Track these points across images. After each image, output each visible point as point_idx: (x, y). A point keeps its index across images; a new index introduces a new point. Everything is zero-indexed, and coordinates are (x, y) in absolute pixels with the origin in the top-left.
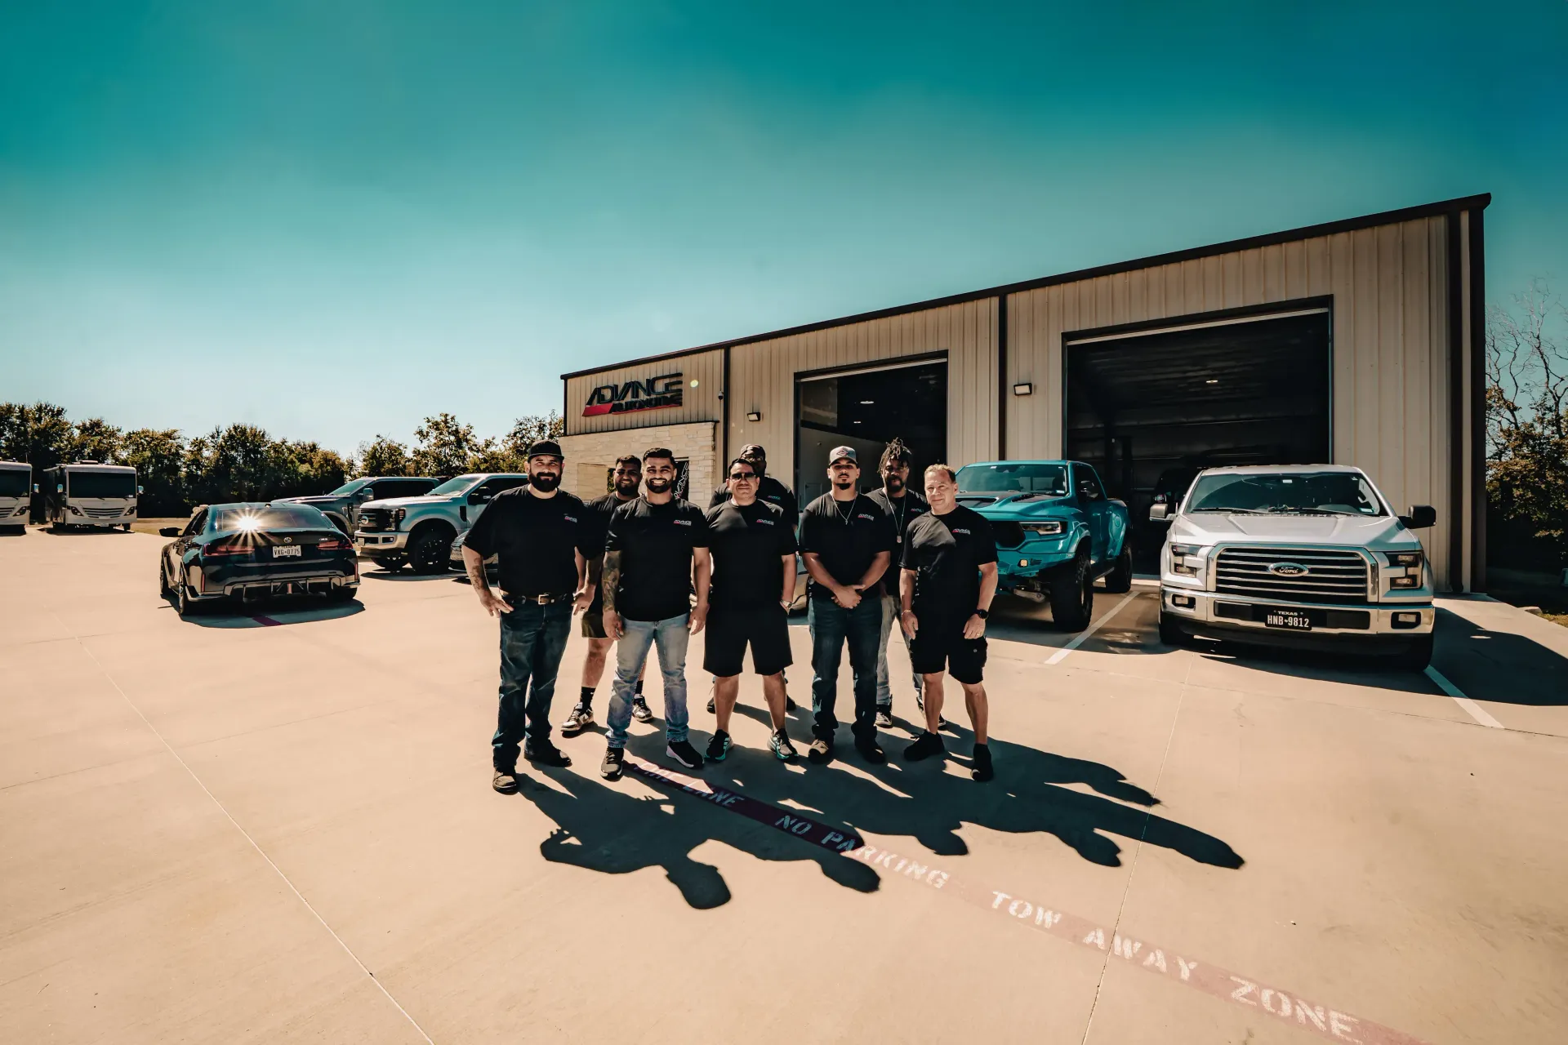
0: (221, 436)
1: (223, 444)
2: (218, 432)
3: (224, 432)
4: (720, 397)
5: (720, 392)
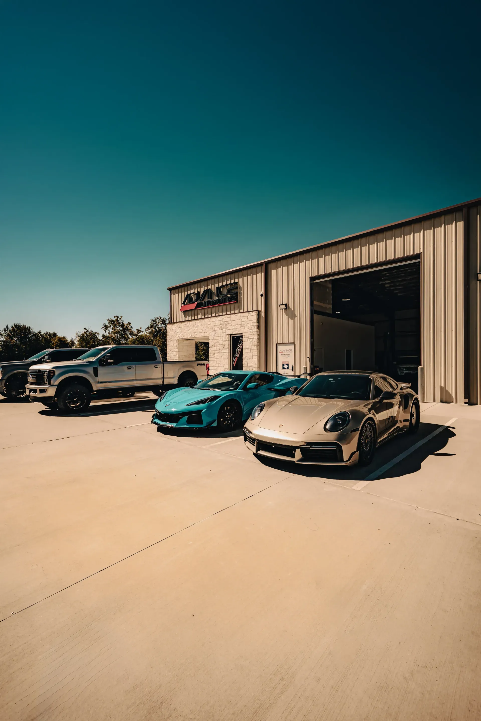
0: (9, 330)
1: (10, 334)
2: (7, 328)
3: (10, 328)
4: (262, 296)
5: (262, 292)
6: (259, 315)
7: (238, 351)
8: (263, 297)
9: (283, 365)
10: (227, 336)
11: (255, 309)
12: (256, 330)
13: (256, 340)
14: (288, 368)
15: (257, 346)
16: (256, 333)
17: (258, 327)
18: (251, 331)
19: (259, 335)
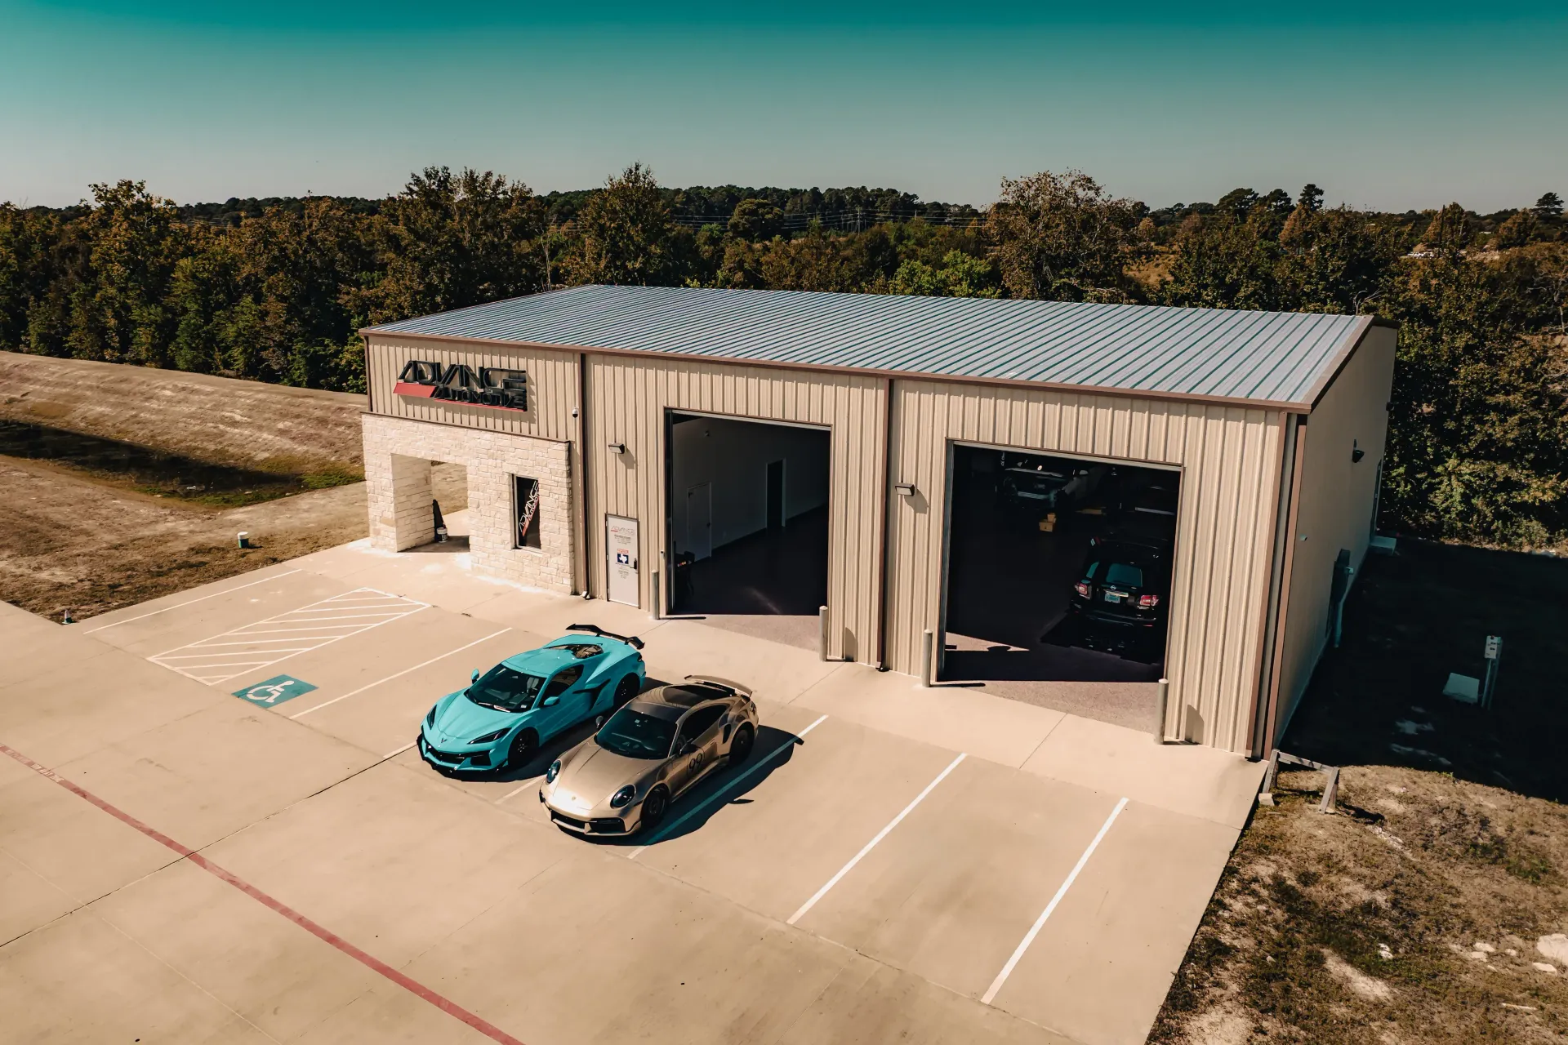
4: (575, 416)
5: (575, 408)
6: (570, 450)
7: (529, 509)
8: (578, 418)
9: (619, 555)
10: (506, 476)
11: (562, 438)
12: (564, 480)
13: (564, 498)
14: (627, 562)
15: (569, 510)
16: (565, 485)
17: (570, 474)
18: (557, 478)
19: (571, 489)
